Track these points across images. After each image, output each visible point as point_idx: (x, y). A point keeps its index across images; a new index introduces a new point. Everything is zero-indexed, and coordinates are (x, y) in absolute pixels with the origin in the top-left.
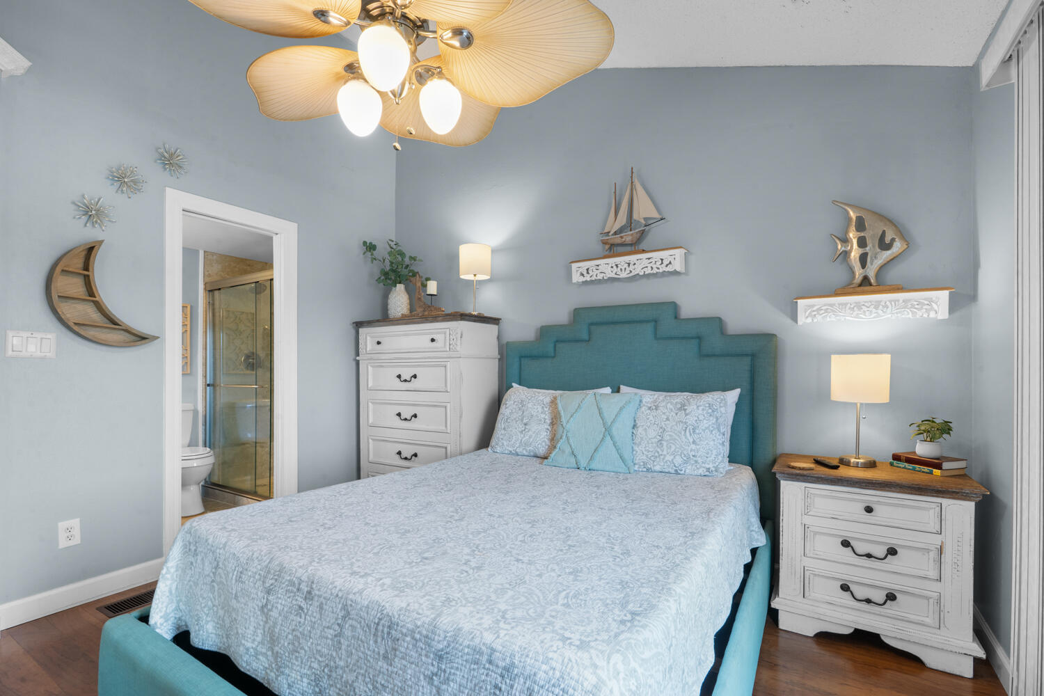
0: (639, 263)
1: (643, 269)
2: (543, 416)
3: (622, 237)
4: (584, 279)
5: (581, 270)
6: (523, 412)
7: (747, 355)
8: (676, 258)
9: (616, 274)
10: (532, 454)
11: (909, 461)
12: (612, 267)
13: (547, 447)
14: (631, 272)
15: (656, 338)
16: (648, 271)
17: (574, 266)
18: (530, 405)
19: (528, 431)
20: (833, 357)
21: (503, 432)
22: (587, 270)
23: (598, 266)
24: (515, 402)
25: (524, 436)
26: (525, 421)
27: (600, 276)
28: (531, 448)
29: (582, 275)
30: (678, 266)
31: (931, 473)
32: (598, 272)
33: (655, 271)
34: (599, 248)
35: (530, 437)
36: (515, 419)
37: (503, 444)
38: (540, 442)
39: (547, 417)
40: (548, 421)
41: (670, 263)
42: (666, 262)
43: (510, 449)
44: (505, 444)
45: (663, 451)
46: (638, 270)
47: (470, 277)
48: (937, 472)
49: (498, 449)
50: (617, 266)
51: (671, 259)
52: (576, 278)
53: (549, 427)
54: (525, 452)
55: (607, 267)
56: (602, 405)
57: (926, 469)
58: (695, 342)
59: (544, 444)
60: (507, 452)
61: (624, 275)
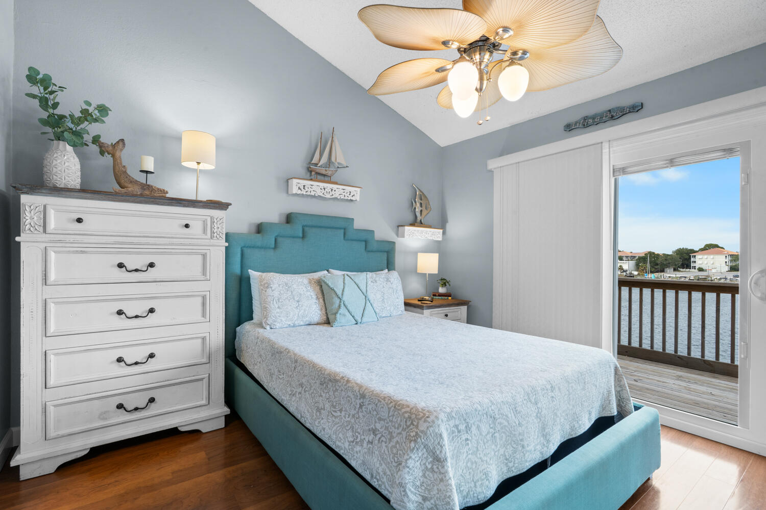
0: (338, 191)
1: (340, 195)
2: (309, 293)
3: (326, 170)
4: (302, 193)
5: (299, 185)
6: (292, 292)
7: (385, 252)
8: (356, 193)
9: (323, 194)
10: (307, 323)
11: (439, 296)
12: (321, 189)
13: (319, 316)
14: (333, 195)
15: (344, 239)
16: (342, 197)
17: (295, 181)
18: (295, 286)
19: (302, 306)
20: (419, 254)
21: (278, 310)
22: (304, 186)
23: (312, 185)
24: (279, 285)
25: (300, 311)
26: (297, 299)
27: (313, 193)
28: (307, 319)
29: (299, 188)
30: (357, 197)
31: (448, 299)
32: (312, 190)
33: (346, 198)
34: (302, 171)
35: (305, 310)
36: (287, 298)
37: (281, 320)
38: (315, 312)
39: (312, 294)
40: (314, 297)
41: (354, 195)
42: (352, 194)
43: (289, 323)
44: (283, 319)
45: (385, 305)
46: (336, 195)
47: (192, 165)
48: (450, 298)
49: (278, 325)
50: (324, 189)
51: (355, 193)
52: (295, 190)
53: (316, 301)
54: (302, 323)
55: (317, 187)
56: (357, 282)
57: (446, 298)
58: (364, 243)
59: (316, 313)
60: (285, 326)
61: (328, 196)
